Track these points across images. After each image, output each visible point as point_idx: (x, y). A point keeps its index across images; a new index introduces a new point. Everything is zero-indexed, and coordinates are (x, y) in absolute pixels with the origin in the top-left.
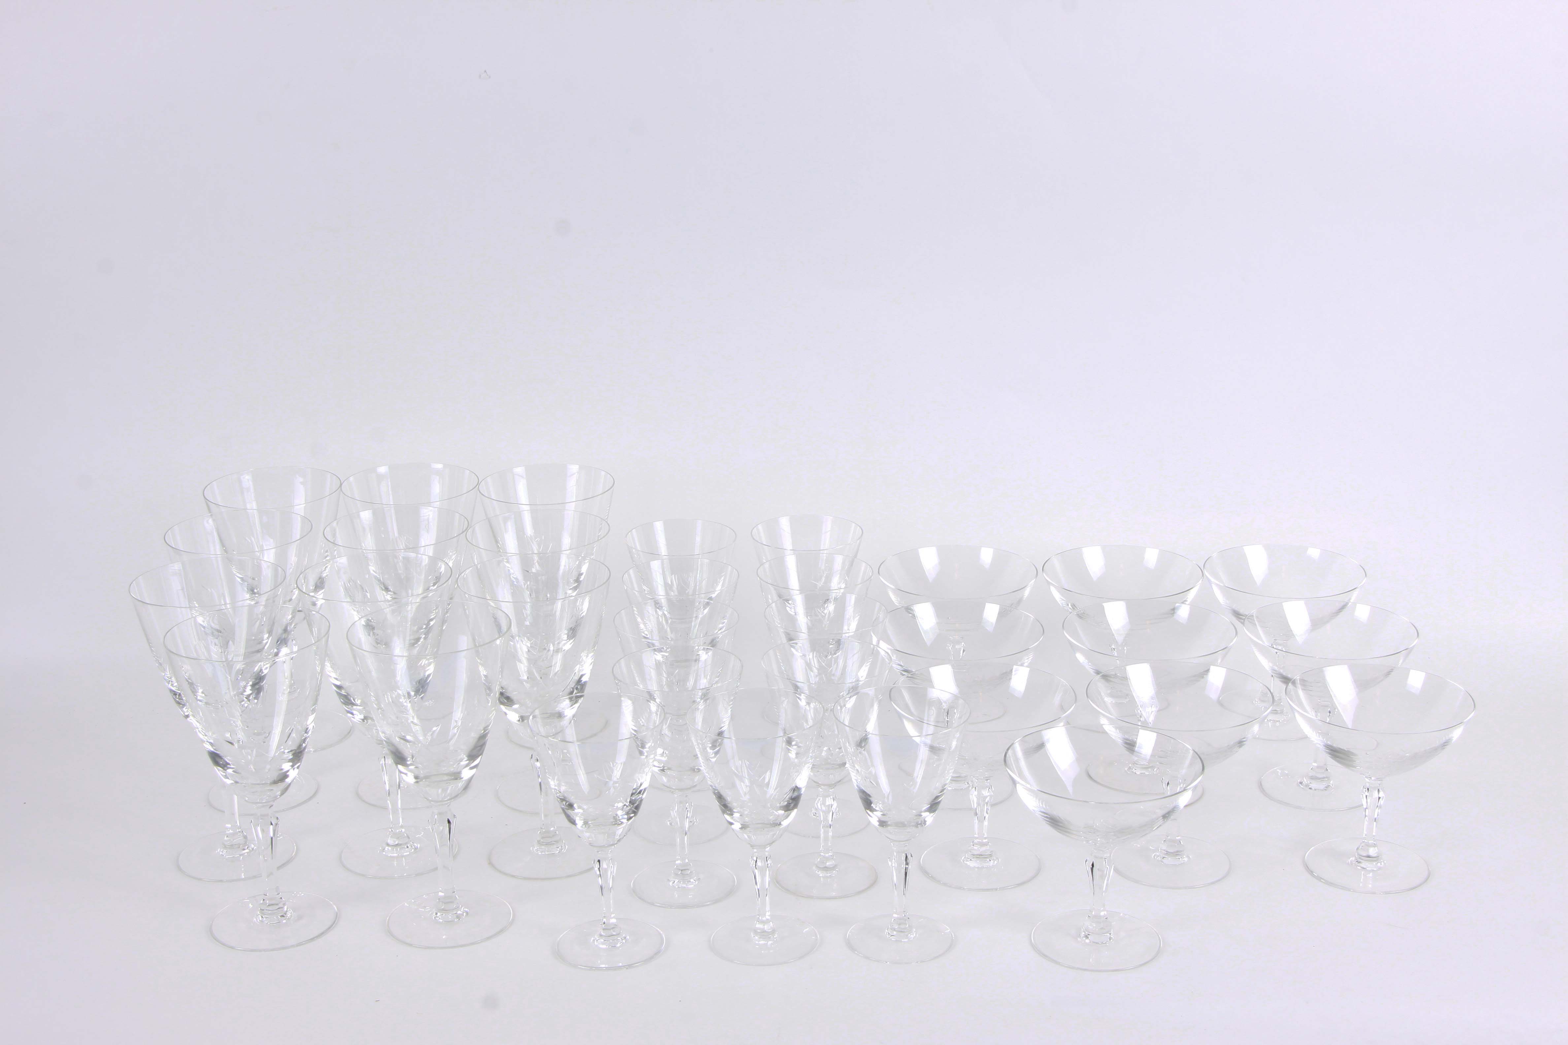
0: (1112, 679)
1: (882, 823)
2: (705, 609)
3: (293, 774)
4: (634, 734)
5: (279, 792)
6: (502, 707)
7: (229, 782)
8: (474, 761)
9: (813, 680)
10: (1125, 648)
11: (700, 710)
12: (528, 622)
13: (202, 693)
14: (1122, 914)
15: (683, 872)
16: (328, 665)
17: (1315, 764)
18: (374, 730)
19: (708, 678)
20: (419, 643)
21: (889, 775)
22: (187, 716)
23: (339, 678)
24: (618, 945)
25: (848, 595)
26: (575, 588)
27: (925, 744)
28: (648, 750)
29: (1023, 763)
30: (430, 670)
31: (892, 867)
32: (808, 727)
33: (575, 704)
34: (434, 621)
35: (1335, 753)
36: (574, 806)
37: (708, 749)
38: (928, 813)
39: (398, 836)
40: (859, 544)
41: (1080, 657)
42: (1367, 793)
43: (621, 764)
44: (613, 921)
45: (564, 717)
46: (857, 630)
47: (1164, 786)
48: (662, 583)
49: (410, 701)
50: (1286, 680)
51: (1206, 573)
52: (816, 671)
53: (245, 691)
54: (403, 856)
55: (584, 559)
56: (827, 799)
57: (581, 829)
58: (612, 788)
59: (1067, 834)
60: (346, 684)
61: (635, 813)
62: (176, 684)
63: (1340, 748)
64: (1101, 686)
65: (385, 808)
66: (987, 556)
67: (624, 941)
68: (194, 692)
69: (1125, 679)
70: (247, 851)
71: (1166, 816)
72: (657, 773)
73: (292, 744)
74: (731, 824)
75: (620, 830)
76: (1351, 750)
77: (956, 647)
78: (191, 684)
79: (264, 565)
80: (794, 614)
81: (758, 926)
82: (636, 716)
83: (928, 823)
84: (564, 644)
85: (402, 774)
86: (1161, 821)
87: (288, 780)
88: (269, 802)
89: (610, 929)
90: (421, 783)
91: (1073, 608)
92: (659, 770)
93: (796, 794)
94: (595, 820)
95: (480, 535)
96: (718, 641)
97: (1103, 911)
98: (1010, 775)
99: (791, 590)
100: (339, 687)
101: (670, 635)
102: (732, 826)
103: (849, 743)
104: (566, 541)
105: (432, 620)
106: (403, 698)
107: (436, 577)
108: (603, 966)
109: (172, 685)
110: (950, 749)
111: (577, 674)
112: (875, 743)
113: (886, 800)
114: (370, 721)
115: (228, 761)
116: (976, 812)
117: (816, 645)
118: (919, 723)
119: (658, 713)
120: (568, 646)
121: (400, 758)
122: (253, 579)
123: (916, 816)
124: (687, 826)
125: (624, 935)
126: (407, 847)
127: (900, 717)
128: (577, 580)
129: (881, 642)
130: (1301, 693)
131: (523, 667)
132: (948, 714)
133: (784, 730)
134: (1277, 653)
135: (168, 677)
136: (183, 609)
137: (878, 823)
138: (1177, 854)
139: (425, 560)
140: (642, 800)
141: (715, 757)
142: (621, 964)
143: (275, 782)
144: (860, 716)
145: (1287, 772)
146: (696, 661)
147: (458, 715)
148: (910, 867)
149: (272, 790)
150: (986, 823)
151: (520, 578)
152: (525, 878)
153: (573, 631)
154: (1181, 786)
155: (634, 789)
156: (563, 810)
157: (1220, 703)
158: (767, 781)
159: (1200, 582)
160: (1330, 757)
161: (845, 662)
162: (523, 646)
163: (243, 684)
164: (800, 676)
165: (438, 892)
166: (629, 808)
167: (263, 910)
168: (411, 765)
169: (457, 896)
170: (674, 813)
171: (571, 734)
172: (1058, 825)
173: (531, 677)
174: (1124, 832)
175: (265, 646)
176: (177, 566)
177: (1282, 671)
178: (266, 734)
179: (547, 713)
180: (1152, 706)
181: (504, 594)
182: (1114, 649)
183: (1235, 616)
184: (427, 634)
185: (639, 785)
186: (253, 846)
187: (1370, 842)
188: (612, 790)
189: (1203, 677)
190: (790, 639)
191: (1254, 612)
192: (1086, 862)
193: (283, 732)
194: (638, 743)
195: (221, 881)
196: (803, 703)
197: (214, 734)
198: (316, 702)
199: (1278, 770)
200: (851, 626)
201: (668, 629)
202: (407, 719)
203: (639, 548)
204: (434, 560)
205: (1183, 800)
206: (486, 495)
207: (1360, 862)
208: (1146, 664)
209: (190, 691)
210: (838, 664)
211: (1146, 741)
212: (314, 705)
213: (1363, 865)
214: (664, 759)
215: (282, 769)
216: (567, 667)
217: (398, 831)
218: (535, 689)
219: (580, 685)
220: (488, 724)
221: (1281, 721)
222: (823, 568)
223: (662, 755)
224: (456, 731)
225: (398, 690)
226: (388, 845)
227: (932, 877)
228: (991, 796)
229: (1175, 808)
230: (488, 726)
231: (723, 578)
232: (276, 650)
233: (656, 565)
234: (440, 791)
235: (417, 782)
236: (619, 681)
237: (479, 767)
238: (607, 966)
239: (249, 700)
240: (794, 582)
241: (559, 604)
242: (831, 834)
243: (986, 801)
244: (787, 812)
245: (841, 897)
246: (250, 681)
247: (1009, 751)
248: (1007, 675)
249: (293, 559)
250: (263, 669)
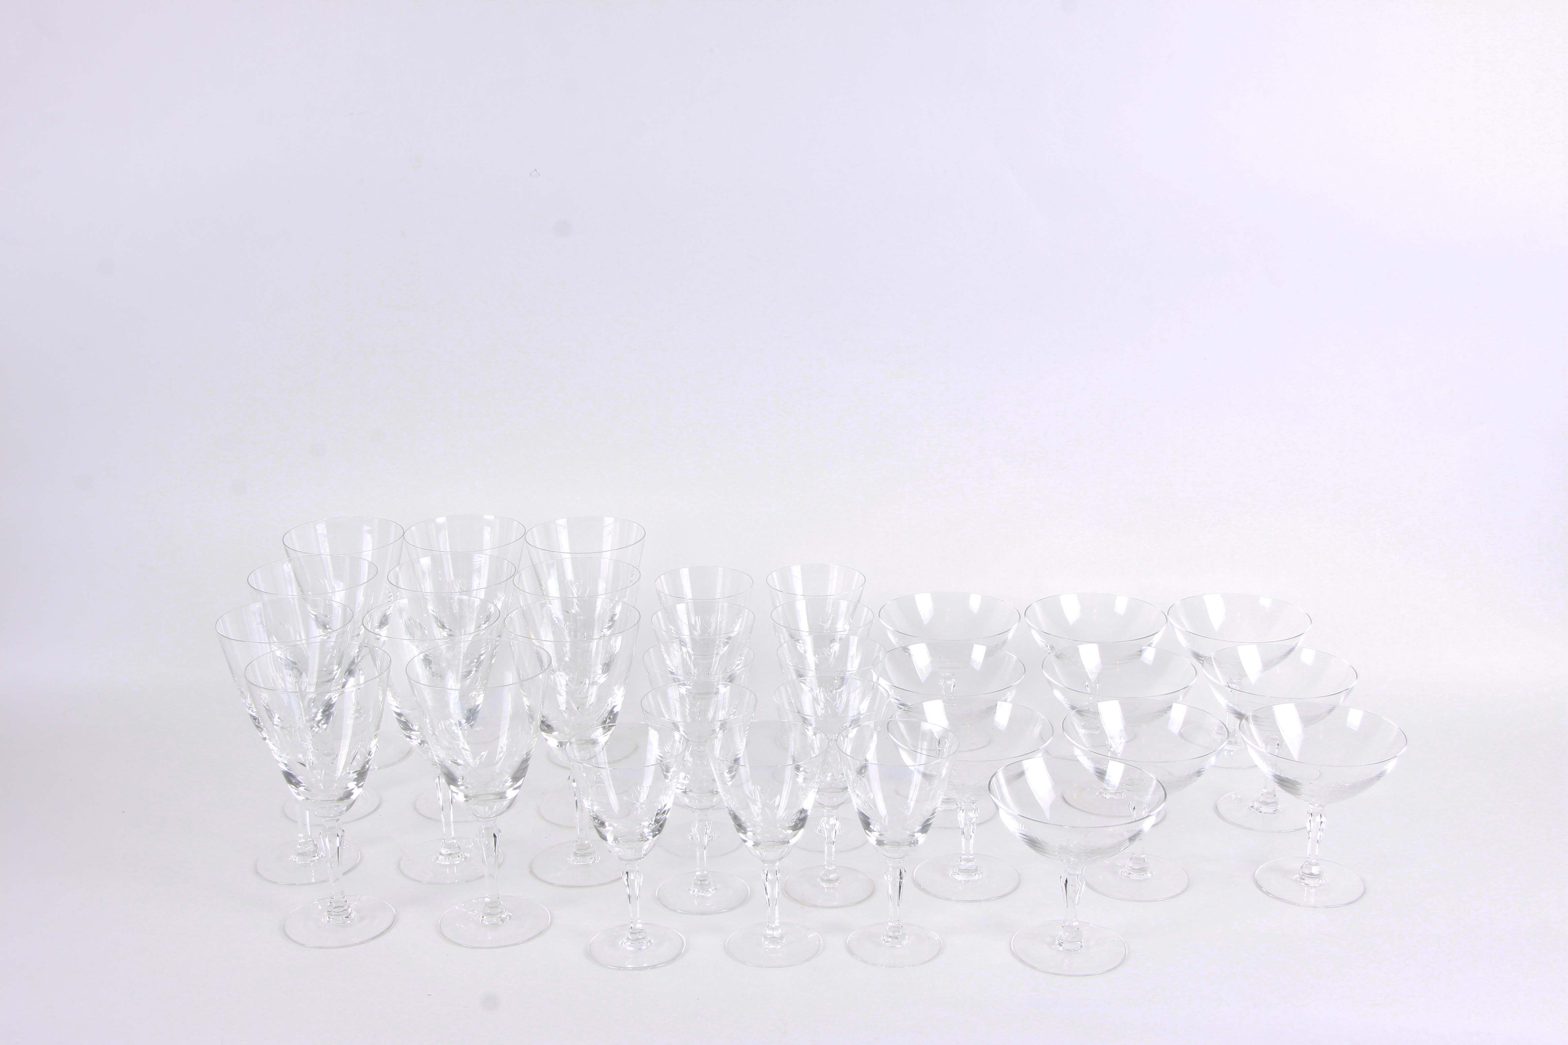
0: (1084, 714)
1: (880, 843)
2: (725, 647)
3: (357, 792)
4: (660, 760)
5: (346, 808)
6: (543, 733)
7: (301, 798)
8: (517, 782)
9: (820, 712)
10: (1097, 685)
11: (718, 738)
12: (567, 658)
13: (279, 718)
14: (1091, 925)
15: (702, 883)
16: (389, 694)
17: (1265, 791)
18: (430, 753)
19: (726, 709)
20: (471, 675)
21: (886, 798)
22: (265, 739)
23: (399, 706)
24: (644, 948)
25: (851, 637)
26: (610, 628)
27: (919, 771)
28: (672, 774)
29: (1005, 789)
30: (480, 700)
31: (888, 881)
32: (815, 756)
33: (608, 731)
34: (485, 655)
35: (1284, 782)
36: (606, 824)
37: (725, 774)
38: (920, 834)
39: (449, 846)
40: (862, 591)
41: (1058, 694)
42: (1310, 818)
43: (648, 787)
44: (639, 926)
45: (598, 743)
46: (860, 667)
47: (1131, 810)
48: (687, 622)
49: (461, 729)
50: (1240, 716)
51: (1169, 618)
52: (822, 704)
53: (316, 717)
54: (455, 865)
55: (617, 602)
56: (831, 819)
57: (611, 844)
58: (639, 809)
59: (1044, 854)
60: (406, 711)
61: (660, 831)
62: (255, 710)
63: (1287, 778)
64: (1075, 721)
65: (440, 821)
66: (975, 602)
67: (649, 944)
68: (271, 717)
69: (1097, 714)
70: (317, 858)
71: (1132, 839)
72: (680, 794)
73: (357, 766)
74: (745, 841)
75: (646, 846)
76: (1297, 780)
77: (948, 683)
78: (268, 711)
79: (335, 604)
80: (803, 652)
81: (769, 932)
82: (662, 744)
83: (920, 843)
84: (599, 679)
85: (453, 793)
86: (1127, 843)
87: (353, 797)
88: (336, 816)
89: (636, 933)
90: (470, 801)
91: (1052, 650)
92: (681, 792)
93: (803, 815)
94: (623, 836)
95: (526, 580)
96: (736, 676)
97: (1075, 921)
98: (993, 801)
99: (801, 632)
100: (399, 715)
101: (694, 670)
102: (746, 843)
103: (850, 770)
104: (602, 586)
105: (482, 655)
106: (455, 726)
107: (487, 616)
108: (630, 966)
109: (252, 711)
110: (940, 776)
111: (610, 704)
112: (873, 770)
113: (883, 822)
114: (426, 745)
115: (300, 780)
116: (963, 832)
117: (824, 682)
118: (913, 753)
119: (681, 742)
120: (602, 679)
121: (452, 779)
122: (326, 616)
123: (910, 836)
124: (706, 842)
125: (649, 939)
126: (459, 856)
127: (896, 746)
128: (612, 619)
129: (880, 678)
130: (1252, 726)
131: (562, 699)
132: (939, 743)
133: (793, 757)
134: (1231, 691)
135: (248, 704)
136: (263, 644)
137: (876, 842)
138: (1142, 870)
139: (477, 602)
140: (666, 819)
141: (731, 781)
142: (645, 965)
143: (341, 799)
144: (860, 745)
145: (1239, 797)
146: (716, 694)
147: (503, 741)
148: (904, 881)
149: (338, 806)
150: (972, 841)
151: (561, 617)
152: (563, 886)
153: (607, 666)
154: (1146, 810)
155: (659, 810)
156: (595, 827)
157: (1181, 735)
158: (776, 804)
159: (1164, 627)
160: (1279, 786)
161: (848, 697)
162: (562, 679)
163: (314, 710)
164: (808, 710)
165: (485, 898)
166: (654, 826)
167: (330, 912)
168: (462, 785)
169: (501, 902)
170: (694, 830)
171: (603, 758)
172: (1036, 846)
173: (569, 708)
174: (1094, 853)
175: (335, 676)
176: (258, 605)
177: (1236, 707)
178: (333, 755)
179: (582, 740)
180: (1120, 738)
181: (546, 635)
182: (1087, 686)
183: (1195, 657)
184: (477, 667)
185: (663, 806)
186: (322, 854)
187: (1313, 861)
188: (639, 811)
189: (1166, 713)
190: (800, 676)
191: (1212, 655)
192: (1060, 878)
193: (349, 753)
194: (664, 769)
195: (294, 884)
196: (810, 732)
197: (288, 755)
198: (378, 728)
199: (1232, 795)
200: (853, 665)
201: (692, 665)
202: (458, 745)
203: (667, 592)
204: (485, 603)
205: (1147, 825)
206: (532, 545)
207: (1303, 879)
208: (1116, 701)
209: (268, 717)
210: (841, 698)
211: (1115, 772)
212: (377, 730)
213: (1306, 882)
214: (686, 782)
215: (347, 788)
216: (601, 698)
217: (450, 842)
218: (572, 718)
219: (612, 716)
220: (529, 750)
221: (1235, 751)
222: (830, 611)
223: (685, 778)
224: (502, 756)
225: (450, 720)
226: (441, 854)
227: (923, 889)
228: (977, 818)
229: (1140, 831)
230: (531, 751)
231: (741, 619)
232: (344, 680)
233: (681, 608)
234: (487, 809)
235: (466, 801)
236: (647, 712)
237: (521, 788)
238: (633, 966)
239: (319, 727)
240: (804, 625)
241: (594, 644)
242: (833, 850)
243: (973, 822)
244: (795, 832)
245: (842, 907)
246: (321, 708)
247: (994, 778)
248: (992, 709)
249: (361, 599)
250: (333, 697)
